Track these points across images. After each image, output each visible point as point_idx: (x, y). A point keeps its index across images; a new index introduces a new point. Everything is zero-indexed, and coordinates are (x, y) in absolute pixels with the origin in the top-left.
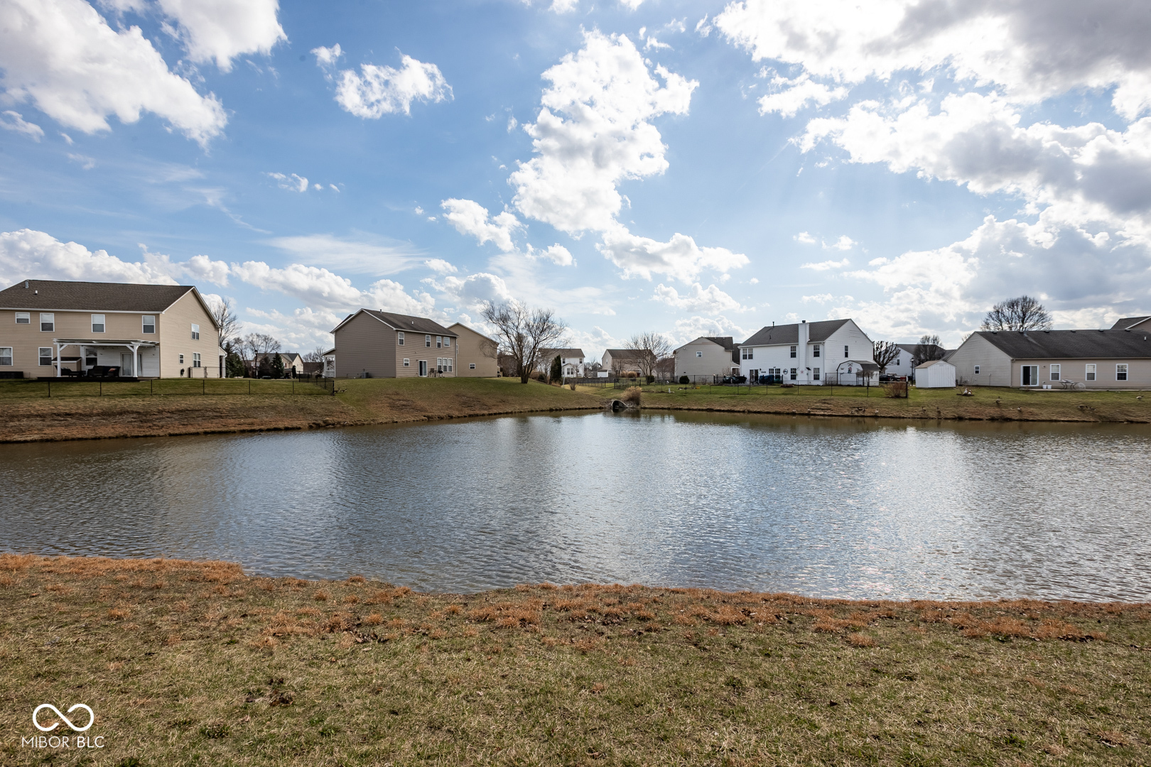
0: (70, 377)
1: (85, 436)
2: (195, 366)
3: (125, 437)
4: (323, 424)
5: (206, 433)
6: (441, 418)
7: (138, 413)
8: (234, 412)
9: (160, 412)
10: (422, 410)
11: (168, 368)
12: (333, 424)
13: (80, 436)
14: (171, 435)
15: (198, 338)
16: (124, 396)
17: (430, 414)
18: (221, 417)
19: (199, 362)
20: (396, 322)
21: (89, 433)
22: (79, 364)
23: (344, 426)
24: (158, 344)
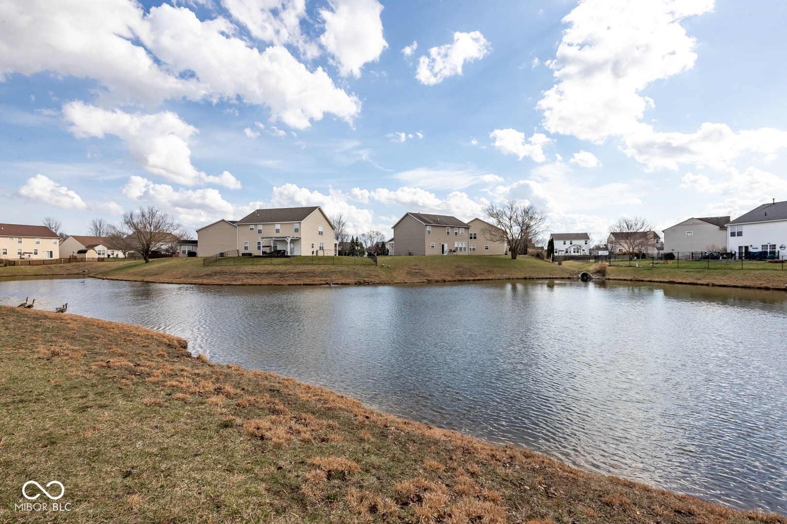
0: (266, 255)
1: (257, 284)
2: (320, 249)
3: (271, 285)
4: (363, 282)
5: (304, 285)
6: (437, 281)
7: (281, 273)
8: (322, 274)
9: (290, 273)
10: (428, 275)
11: (305, 250)
12: (368, 283)
13: (254, 283)
14: (289, 285)
15: (322, 234)
16: (279, 265)
17: (430, 279)
18: (314, 276)
19: (323, 247)
20: (427, 219)
21: (258, 282)
22: (271, 249)
23: (374, 284)
24: (300, 238)
